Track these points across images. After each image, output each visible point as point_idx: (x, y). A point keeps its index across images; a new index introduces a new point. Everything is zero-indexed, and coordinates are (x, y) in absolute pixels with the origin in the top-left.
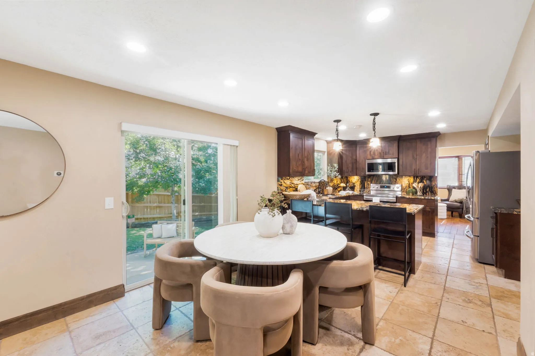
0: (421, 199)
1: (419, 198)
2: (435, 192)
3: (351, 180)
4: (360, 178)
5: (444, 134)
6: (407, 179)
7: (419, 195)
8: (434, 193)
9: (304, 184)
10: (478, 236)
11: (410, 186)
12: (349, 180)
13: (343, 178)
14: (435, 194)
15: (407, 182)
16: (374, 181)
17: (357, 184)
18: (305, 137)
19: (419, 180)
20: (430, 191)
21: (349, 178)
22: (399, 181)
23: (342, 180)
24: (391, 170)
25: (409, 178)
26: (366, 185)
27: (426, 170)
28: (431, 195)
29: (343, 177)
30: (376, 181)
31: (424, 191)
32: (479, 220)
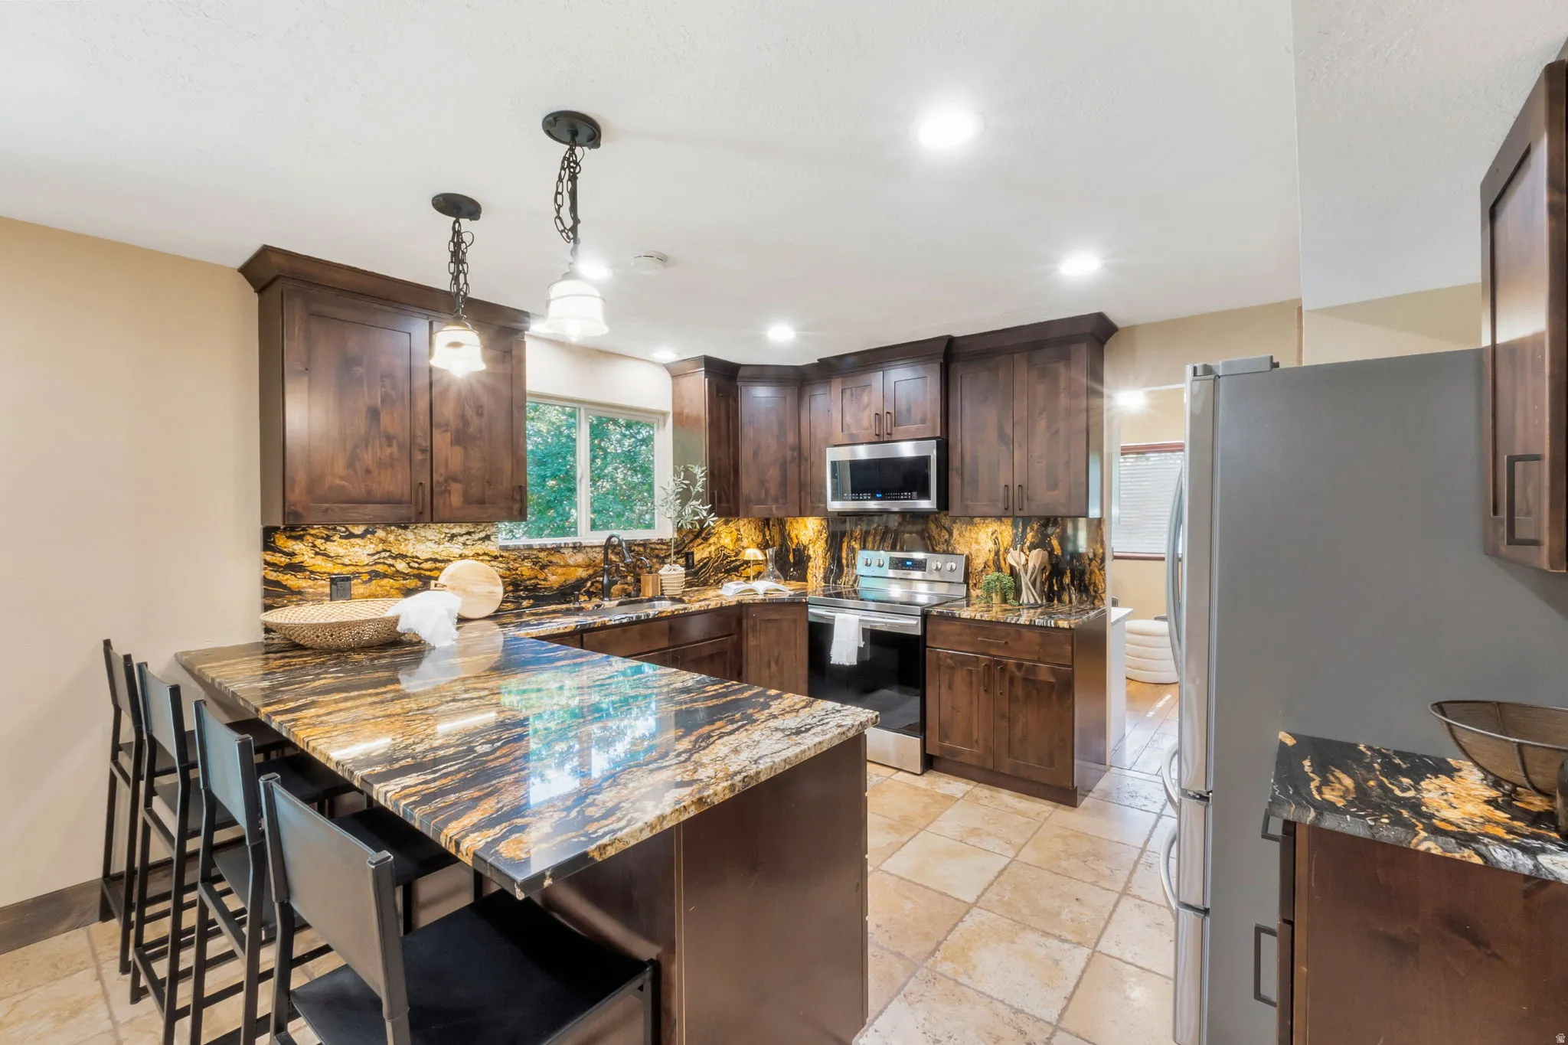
0: (1016, 624)
1: (1008, 621)
2: (1095, 592)
3: (796, 532)
4: (824, 523)
5: (1131, 329)
6: (990, 530)
7: (1026, 602)
8: (1093, 593)
9: (496, 558)
10: (1206, 911)
11: (999, 559)
12: (789, 533)
13: (768, 525)
14: (1095, 597)
15: (991, 545)
16: (874, 539)
17: (814, 551)
18: (435, 324)
19: (1033, 537)
20: (1073, 585)
21: (788, 524)
22: (962, 541)
23: (767, 533)
24: (915, 494)
25: (994, 526)
26: (844, 555)
27: (1051, 493)
28: (1081, 602)
29: (771, 522)
30: (878, 538)
31: (1053, 585)
32: (1210, 810)
